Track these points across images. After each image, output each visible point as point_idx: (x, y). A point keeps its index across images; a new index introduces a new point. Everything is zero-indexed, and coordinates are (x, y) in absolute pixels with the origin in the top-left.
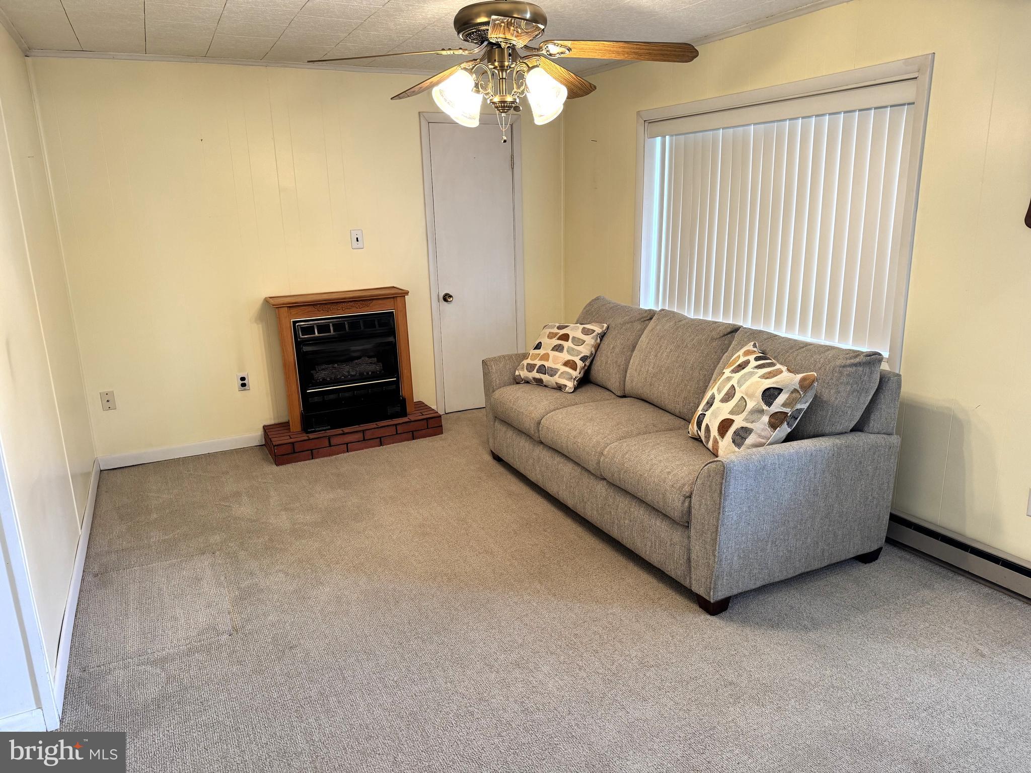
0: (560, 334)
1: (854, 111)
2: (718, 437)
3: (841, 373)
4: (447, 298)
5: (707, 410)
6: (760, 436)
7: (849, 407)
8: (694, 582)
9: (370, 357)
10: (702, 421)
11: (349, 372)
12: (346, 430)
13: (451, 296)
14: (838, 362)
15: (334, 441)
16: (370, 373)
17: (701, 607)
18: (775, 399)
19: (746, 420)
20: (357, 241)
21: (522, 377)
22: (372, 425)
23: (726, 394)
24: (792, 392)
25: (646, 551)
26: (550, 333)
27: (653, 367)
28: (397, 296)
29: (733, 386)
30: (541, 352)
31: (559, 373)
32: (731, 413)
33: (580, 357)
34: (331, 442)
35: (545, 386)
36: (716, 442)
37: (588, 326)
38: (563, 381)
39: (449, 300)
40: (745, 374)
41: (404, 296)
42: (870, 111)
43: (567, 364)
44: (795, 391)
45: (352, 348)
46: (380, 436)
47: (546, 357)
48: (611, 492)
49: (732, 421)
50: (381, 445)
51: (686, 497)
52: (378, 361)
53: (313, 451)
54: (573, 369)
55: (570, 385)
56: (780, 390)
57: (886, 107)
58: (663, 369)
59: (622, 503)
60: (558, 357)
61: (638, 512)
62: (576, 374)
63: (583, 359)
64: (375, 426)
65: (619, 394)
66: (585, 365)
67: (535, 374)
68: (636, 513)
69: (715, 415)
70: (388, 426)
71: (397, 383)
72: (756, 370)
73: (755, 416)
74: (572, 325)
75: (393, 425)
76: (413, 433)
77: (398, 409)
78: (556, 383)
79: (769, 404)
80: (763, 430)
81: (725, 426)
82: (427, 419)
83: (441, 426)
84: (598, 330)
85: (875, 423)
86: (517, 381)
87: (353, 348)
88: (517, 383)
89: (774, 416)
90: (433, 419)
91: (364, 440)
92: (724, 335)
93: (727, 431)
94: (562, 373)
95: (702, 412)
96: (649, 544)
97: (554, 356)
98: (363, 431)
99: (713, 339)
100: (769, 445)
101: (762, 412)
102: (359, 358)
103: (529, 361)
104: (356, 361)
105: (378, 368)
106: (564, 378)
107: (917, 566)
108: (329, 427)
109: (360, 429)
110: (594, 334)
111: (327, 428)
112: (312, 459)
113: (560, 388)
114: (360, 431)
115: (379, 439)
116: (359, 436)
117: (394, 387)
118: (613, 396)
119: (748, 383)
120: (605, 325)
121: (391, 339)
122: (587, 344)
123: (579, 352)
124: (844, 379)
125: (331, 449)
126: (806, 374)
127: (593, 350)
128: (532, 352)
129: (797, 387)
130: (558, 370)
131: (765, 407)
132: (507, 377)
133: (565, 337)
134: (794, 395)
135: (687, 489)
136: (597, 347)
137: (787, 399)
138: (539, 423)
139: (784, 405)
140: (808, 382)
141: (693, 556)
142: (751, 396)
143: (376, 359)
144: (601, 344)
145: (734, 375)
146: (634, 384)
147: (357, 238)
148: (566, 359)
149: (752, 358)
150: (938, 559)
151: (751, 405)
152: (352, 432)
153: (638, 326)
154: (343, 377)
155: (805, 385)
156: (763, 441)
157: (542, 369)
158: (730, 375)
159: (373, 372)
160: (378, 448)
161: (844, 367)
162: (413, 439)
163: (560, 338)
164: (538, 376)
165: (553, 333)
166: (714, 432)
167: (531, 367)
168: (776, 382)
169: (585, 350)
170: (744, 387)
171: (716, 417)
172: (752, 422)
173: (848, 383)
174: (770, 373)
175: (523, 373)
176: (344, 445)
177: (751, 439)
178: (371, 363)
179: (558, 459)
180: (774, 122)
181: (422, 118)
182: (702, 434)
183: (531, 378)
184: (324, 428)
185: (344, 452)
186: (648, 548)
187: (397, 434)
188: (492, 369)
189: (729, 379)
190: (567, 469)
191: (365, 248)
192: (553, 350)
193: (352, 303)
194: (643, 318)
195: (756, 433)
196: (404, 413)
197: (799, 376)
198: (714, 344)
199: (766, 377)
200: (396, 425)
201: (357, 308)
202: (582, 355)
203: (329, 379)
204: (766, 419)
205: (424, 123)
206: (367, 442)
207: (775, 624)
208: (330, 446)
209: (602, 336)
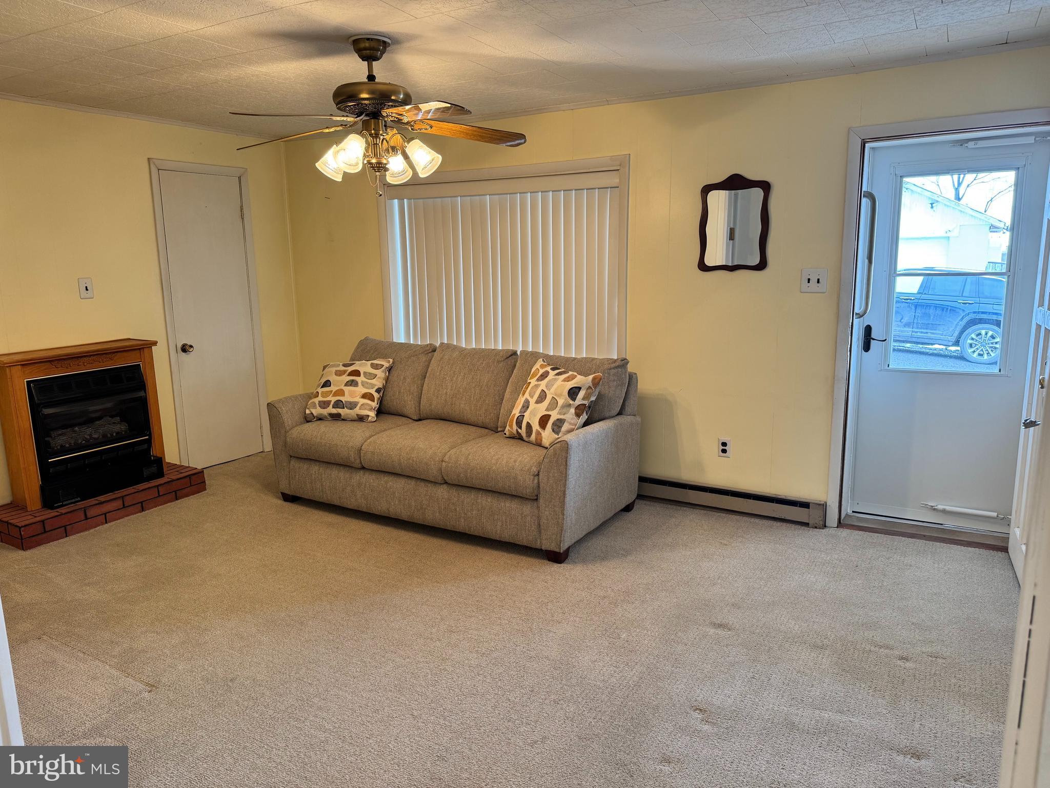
0: (349, 371)
1: (572, 190)
2: (540, 430)
3: (609, 374)
4: (185, 349)
5: (525, 412)
6: (570, 424)
7: (617, 397)
8: (544, 542)
9: (112, 417)
10: (522, 421)
11: (90, 435)
12: (102, 498)
13: (191, 346)
14: (606, 367)
15: (91, 513)
16: (114, 434)
17: (549, 560)
18: (577, 396)
19: (560, 413)
20: (87, 290)
21: (315, 414)
22: (131, 490)
23: (539, 397)
24: (587, 389)
25: (497, 531)
26: (336, 371)
27: (451, 390)
28: (144, 347)
29: (543, 391)
30: (333, 388)
31: (359, 405)
32: (547, 410)
33: (375, 389)
34: (87, 513)
35: (343, 420)
36: (538, 433)
37: (375, 362)
38: (365, 412)
39: (191, 350)
40: (550, 381)
41: (151, 347)
42: (583, 191)
43: (364, 396)
44: (590, 387)
45: (90, 408)
46: (141, 501)
47: (341, 392)
48: (454, 492)
49: (550, 416)
50: (143, 511)
51: (535, 476)
52: (121, 421)
53: (67, 527)
54: (371, 400)
55: (372, 414)
56: (579, 388)
57: (595, 189)
58: (461, 390)
59: (468, 498)
60: (354, 391)
61: (486, 501)
62: (375, 404)
63: (378, 391)
64: (133, 491)
65: (415, 419)
66: (380, 396)
67: (331, 410)
68: (484, 502)
69: (533, 414)
70: (149, 488)
71: (149, 442)
72: (557, 377)
73: (564, 410)
74: (357, 362)
75: (155, 486)
76: (176, 493)
77: (154, 469)
78: (357, 415)
79: (574, 399)
80: (572, 419)
81: (544, 421)
82: (189, 476)
83: (204, 482)
84: (386, 365)
85: (628, 409)
86: (308, 419)
87: (92, 408)
88: (308, 422)
89: (577, 408)
90: (196, 476)
91: (124, 507)
92: (507, 358)
93: (547, 424)
94: (362, 405)
95: (520, 415)
96: (499, 524)
97: (349, 391)
98: (123, 497)
99: (498, 362)
100: (577, 429)
101: (570, 406)
102: (100, 418)
103: (320, 398)
104: (97, 422)
105: (123, 427)
106: (365, 409)
107: (658, 508)
108: (79, 499)
109: (119, 495)
110: (383, 368)
111: (76, 500)
112: (67, 536)
113: (361, 419)
114: (119, 498)
115: (140, 504)
116: (119, 504)
117: (145, 446)
118: (411, 421)
119: (555, 386)
120: (391, 360)
121: (142, 394)
122: (379, 378)
123: (373, 386)
124: (612, 378)
125: (87, 522)
126: (594, 375)
127: (384, 382)
128: (320, 390)
129: (591, 385)
130: (358, 403)
131: (571, 402)
132: (298, 417)
133: (356, 373)
134: (589, 391)
135: (534, 469)
136: (387, 380)
137: (585, 394)
138: (360, 450)
139: (584, 399)
140: (597, 380)
141: (543, 521)
142: (560, 395)
143: (118, 418)
144: (390, 377)
145: (539, 383)
146: (433, 407)
147: (86, 287)
148: (363, 392)
149: (548, 369)
150: (669, 500)
151: (561, 402)
152: (108, 501)
153: (423, 358)
154: (84, 442)
155: (596, 383)
156: (574, 427)
157: (338, 404)
158: (536, 383)
159: (117, 433)
160: (139, 514)
161: (610, 369)
162: (177, 499)
163: (350, 374)
164: (334, 411)
165: (340, 371)
166: (536, 427)
167: (324, 405)
168: (577, 383)
169: (378, 383)
170: (553, 390)
171: (535, 416)
172: (564, 415)
173: (614, 381)
174: (568, 377)
175: (317, 411)
176: (101, 516)
177: (565, 427)
178: (114, 423)
179: (385, 479)
180: (507, 194)
181: (152, 166)
182: (523, 432)
183: (327, 415)
184: (73, 501)
185: (102, 524)
186: (499, 528)
187: (159, 496)
188: (282, 410)
189: (537, 386)
190: (398, 485)
191: (95, 297)
192: (346, 385)
193: (95, 357)
194: (426, 351)
195: (568, 422)
196: (161, 474)
197: (591, 377)
198: (501, 365)
199: (568, 380)
200: (158, 486)
201: (100, 362)
202: (376, 388)
203: (67, 445)
204: (572, 410)
205: (154, 170)
206: (126, 509)
207: (604, 557)
208: (86, 518)
209: (390, 369)
